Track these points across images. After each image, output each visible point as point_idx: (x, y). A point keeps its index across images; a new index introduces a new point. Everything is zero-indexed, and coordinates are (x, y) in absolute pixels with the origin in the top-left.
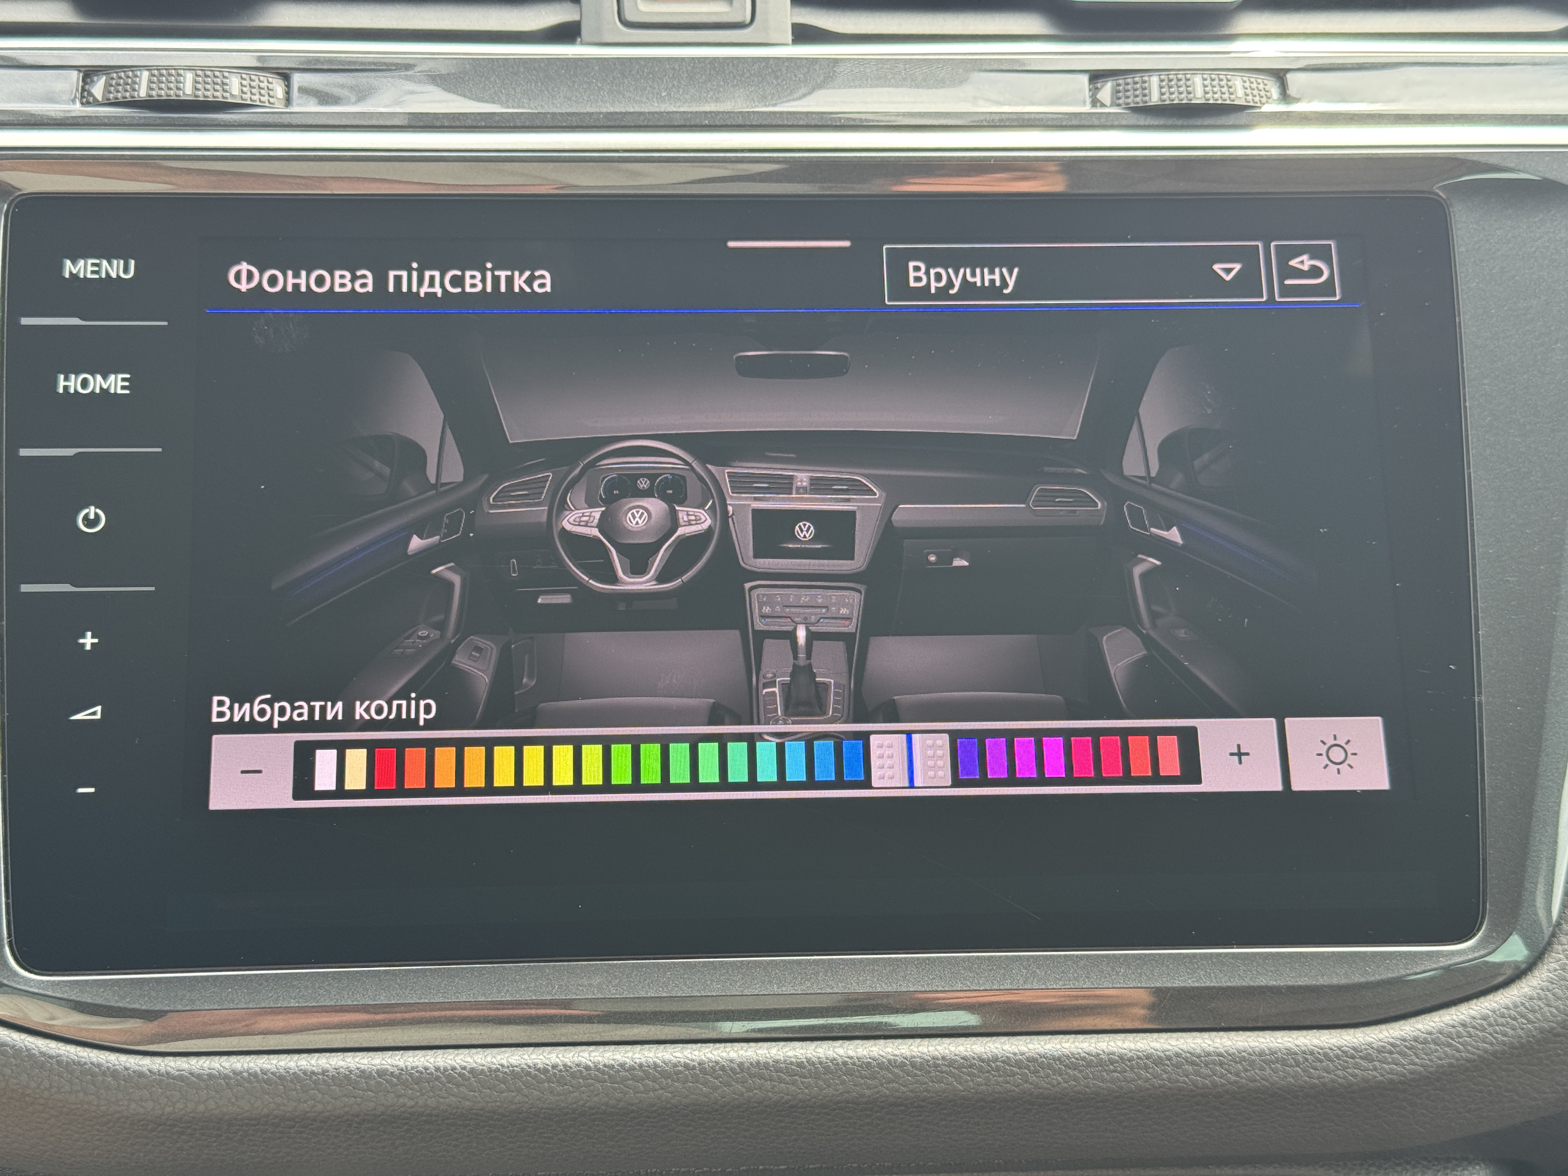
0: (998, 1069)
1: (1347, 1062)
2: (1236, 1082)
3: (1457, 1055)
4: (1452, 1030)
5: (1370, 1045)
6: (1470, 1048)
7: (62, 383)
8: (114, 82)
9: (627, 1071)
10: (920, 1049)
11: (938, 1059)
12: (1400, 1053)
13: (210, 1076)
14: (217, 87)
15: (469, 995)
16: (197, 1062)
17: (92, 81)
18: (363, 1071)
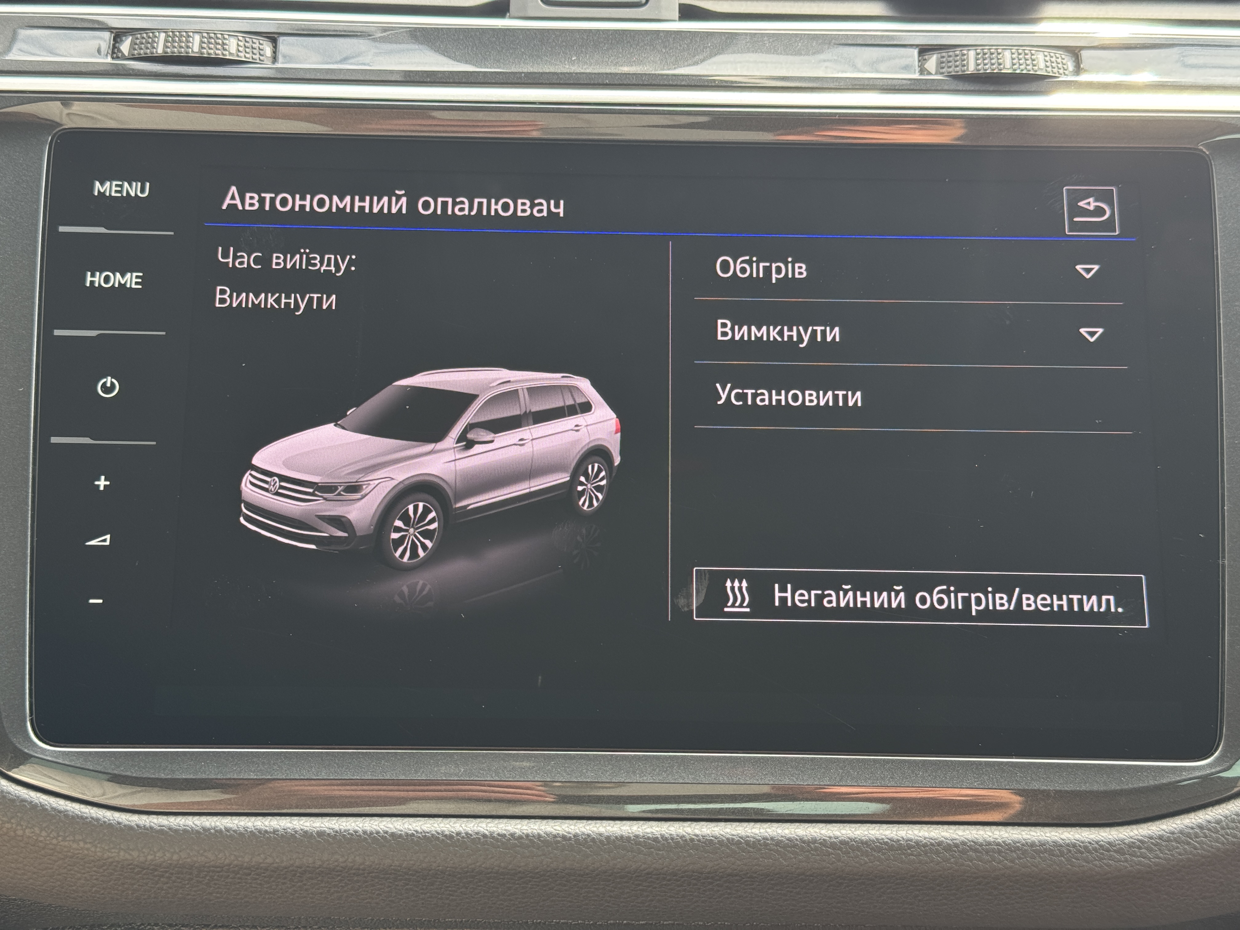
0: (816, 849)
1: (1102, 854)
2: (1011, 867)
3: (1195, 851)
4: (1191, 831)
5: (1122, 841)
6: (1205, 847)
7: (89, 279)
8: (138, 41)
9: (516, 839)
10: (754, 830)
11: (767, 839)
12: (1147, 849)
13: (185, 831)
14: (219, 47)
15: (392, 774)
16: (175, 820)
17: (121, 41)
18: (306, 832)
